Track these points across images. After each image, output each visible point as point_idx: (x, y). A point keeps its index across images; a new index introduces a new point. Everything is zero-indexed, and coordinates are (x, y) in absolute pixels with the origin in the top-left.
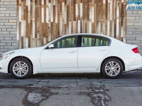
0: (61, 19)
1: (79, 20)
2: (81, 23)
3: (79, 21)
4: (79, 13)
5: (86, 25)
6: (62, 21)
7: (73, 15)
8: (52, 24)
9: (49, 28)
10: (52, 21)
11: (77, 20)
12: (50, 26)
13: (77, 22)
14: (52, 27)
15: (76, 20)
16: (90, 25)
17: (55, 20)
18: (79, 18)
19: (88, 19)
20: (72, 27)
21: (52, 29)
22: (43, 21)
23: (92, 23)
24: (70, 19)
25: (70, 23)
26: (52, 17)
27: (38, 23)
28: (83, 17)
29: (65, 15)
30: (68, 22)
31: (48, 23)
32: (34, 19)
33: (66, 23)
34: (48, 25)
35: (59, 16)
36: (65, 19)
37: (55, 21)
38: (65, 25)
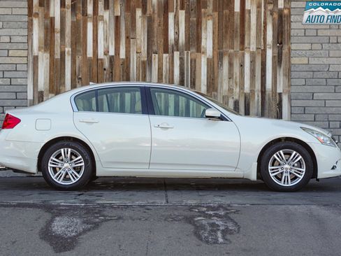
0: (133, 50)
1: (178, 50)
2: (181, 59)
3: (177, 54)
4: (177, 33)
5: (193, 62)
6: (137, 53)
7: (162, 40)
8: (112, 59)
9: (105, 69)
10: (112, 53)
11: (173, 52)
12: (107, 65)
13: (173, 56)
14: (112, 69)
15: (170, 51)
16: (202, 63)
17: (119, 51)
18: (177, 47)
19: (199, 50)
20: (160, 69)
21: (112, 72)
22: (90, 54)
23: (208, 59)
24: (155, 48)
25: (154, 59)
26: (112, 44)
27: (79, 59)
28: (186, 43)
29: (142, 39)
30: (151, 57)
31: (101, 59)
32: (68, 49)
33: (146, 59)
34: (102, 64)
35: (130, 41)
36: (142, 49)
37: (119, 54)
38: (143, 63)
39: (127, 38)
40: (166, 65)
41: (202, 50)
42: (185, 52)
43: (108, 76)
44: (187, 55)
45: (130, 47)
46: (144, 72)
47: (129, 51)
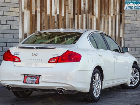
0: (67, 12)
1: (85, 13)
2: (86, 18)
4: (85, 4)
5: (91, 20)
6: (69, 13)
7: (79, 7)
8: (58, 16)
9: (55, 22)
10: (58, 13)
11: (83, 15)
12: (56, 20)
13: (83, 16)
14: (58, 22)
15: (82, 13)
16: (94, 20)
17: (61, 12)
18: (85, 11)
20: (78, 23)
21: (58, 24)
22: (48, 13)
23: (96, 19)
24: (76, 12)
26: (58, 8)
27: (44, 15)
28: (88, 10)
29: (71, 6)
30: (75, 16)
31: (54, 16)
32: (39, 9)
33: (72, 17)
34: (54, 18)
35: (66, 7)
36: (71, 12)
37: (61, 14)
38: (71, 19)
39: (65, 5)
40: (80, 21)
41: (94, 14)
42: (88, 14)
43: (56, 26)
44: (89, 16)
45: (66, 10)
46: (72, 24)
47: (66, 12)
